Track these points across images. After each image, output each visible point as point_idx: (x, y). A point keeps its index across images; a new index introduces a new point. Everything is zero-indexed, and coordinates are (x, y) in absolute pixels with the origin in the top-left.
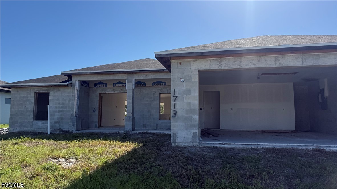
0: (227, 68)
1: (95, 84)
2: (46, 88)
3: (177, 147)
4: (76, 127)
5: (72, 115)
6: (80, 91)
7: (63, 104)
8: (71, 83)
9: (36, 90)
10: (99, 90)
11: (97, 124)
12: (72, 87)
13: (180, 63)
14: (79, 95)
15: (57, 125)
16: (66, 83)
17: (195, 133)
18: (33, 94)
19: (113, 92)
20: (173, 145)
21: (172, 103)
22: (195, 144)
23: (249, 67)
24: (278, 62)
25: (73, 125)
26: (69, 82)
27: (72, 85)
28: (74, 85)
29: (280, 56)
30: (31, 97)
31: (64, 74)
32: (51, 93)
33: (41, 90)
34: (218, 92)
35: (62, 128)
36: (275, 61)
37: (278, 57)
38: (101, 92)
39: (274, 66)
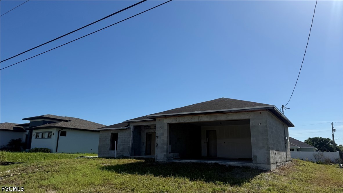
0: (179, 122)
1: (144, 127)
2: (116, 131)
3: (157, 162)
4: (131, 154)
5: (129, 147)
6: (134, 132)
7: (125, 140)
8: (129, 127)
9: (112, 132)
10: (147, 131)
11: (145, 153)
12: (129, 130)
13: (160, 120)
14: (133, 134)
15: (121, 153)
16: (126, 128)
17: (165, 155)
18: (110, 135)
19: (154, 132)
20: (156, 161)
21: (156, 140)
22: (165, 161)
23: (188, 121)
24: (199, 119)
25: (129, 153)
26: (128, 127)
27: (129, 128)
28: (131, 129)
29: (200, 116)
30: (108, 136)
31: (125, 122)
32: (119, 134)
33: (114, 132)
34: (215, 131)
35: (124, 155)
36: (198, 118)
37: (199, 116)
38: (147, 132)
39: (198, 121)
